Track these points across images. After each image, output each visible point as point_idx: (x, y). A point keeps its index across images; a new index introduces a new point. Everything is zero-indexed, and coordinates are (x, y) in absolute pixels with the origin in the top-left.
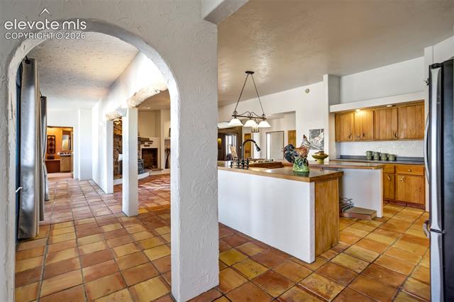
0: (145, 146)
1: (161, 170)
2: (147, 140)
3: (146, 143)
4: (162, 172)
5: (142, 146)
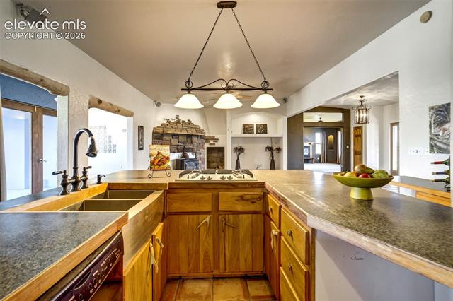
0: (210, 144)
2: (213, 138)
3: (211, 142)
5: (207, 145)
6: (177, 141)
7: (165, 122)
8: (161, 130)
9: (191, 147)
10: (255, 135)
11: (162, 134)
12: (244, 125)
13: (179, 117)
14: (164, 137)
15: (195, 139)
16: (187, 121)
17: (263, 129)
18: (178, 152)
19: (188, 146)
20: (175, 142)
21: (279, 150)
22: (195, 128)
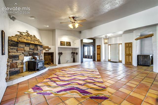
0: (46, 51)
1: (56, 65)
2: (48, 47)
3: (47, 49)
4: (57, 67)
5: (44, 51)
6: (28, 48)
7: (18, 34)
8: (16, 39)
9: (37, 52)
10: (66, 47)
11: (17, 42)
12: (61, 42)
13: (29, 32)
14: (20, 45)
15: (39, 47)
16: (33, 36)
17: (69, 44)
18: (30, 56)
19: (35, 52)
20: (27, 49)
21: (77, 54)
22: (38, 41)
